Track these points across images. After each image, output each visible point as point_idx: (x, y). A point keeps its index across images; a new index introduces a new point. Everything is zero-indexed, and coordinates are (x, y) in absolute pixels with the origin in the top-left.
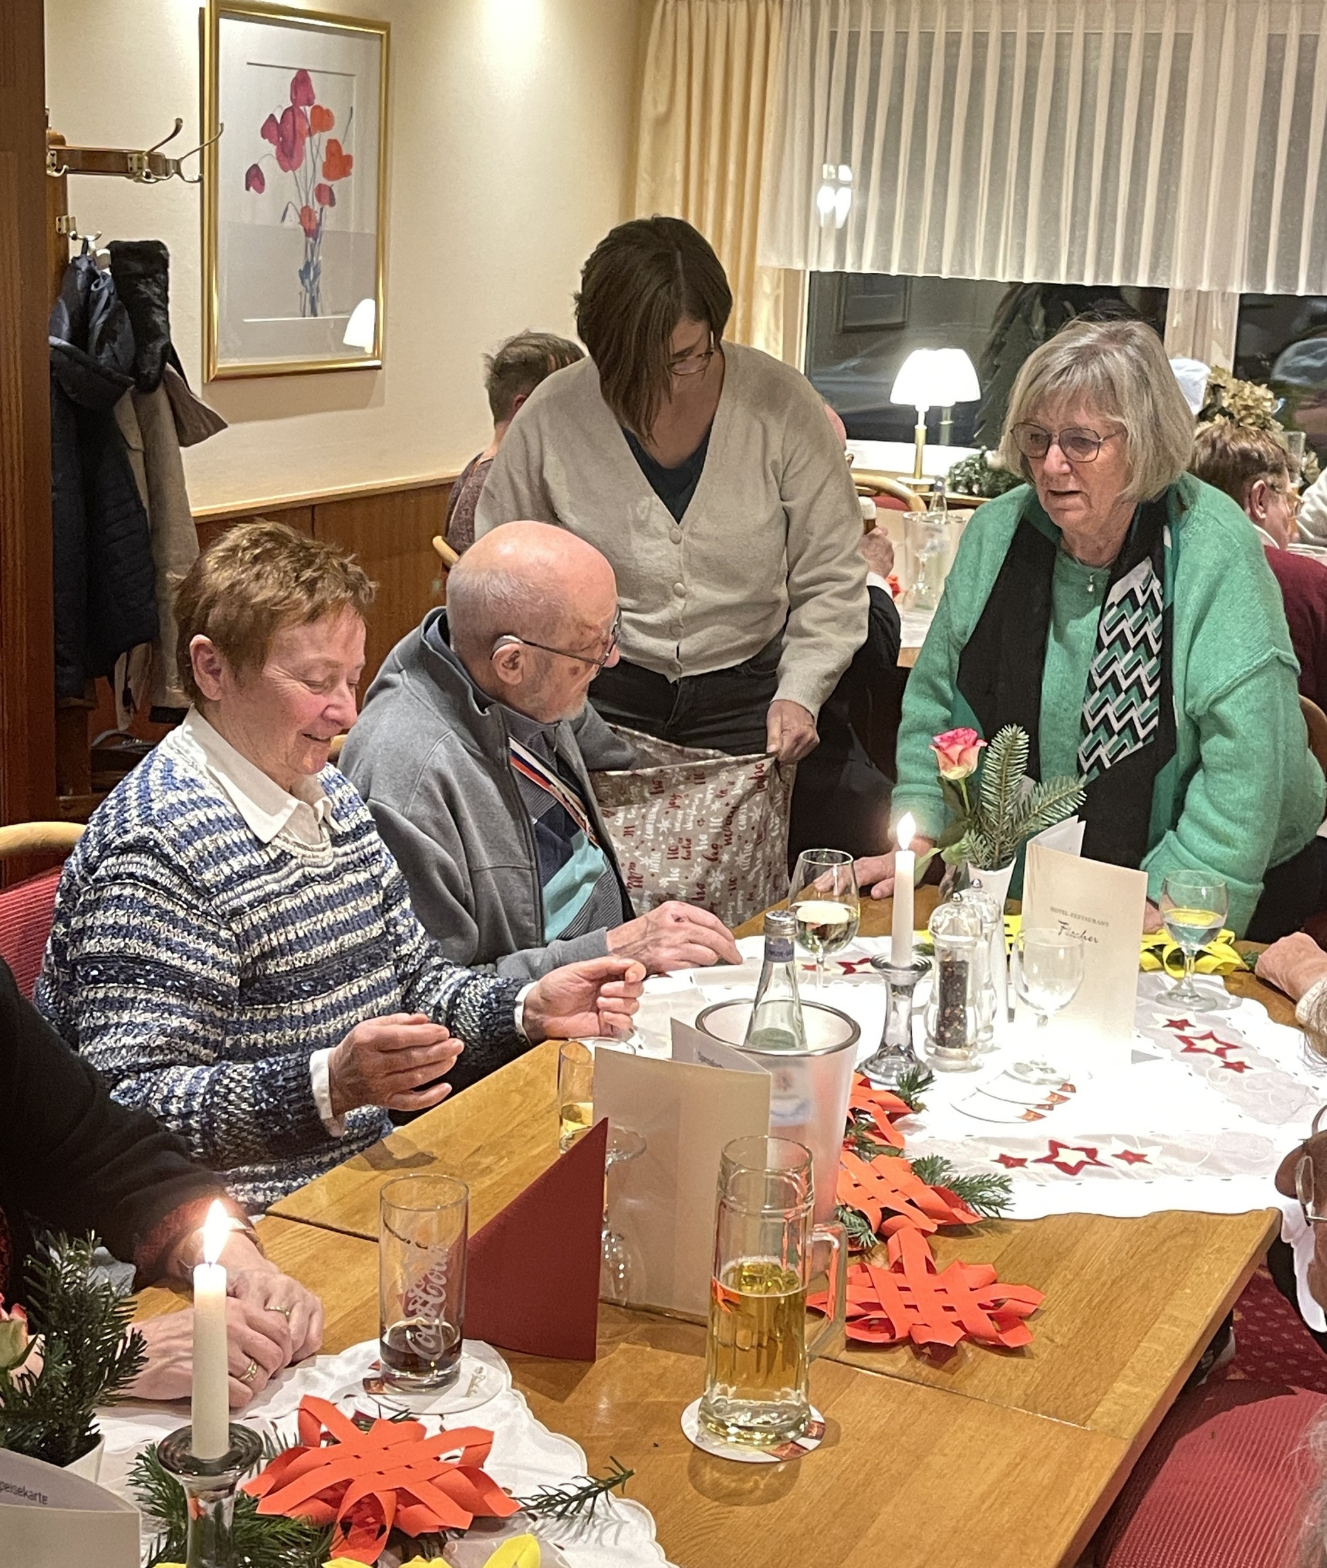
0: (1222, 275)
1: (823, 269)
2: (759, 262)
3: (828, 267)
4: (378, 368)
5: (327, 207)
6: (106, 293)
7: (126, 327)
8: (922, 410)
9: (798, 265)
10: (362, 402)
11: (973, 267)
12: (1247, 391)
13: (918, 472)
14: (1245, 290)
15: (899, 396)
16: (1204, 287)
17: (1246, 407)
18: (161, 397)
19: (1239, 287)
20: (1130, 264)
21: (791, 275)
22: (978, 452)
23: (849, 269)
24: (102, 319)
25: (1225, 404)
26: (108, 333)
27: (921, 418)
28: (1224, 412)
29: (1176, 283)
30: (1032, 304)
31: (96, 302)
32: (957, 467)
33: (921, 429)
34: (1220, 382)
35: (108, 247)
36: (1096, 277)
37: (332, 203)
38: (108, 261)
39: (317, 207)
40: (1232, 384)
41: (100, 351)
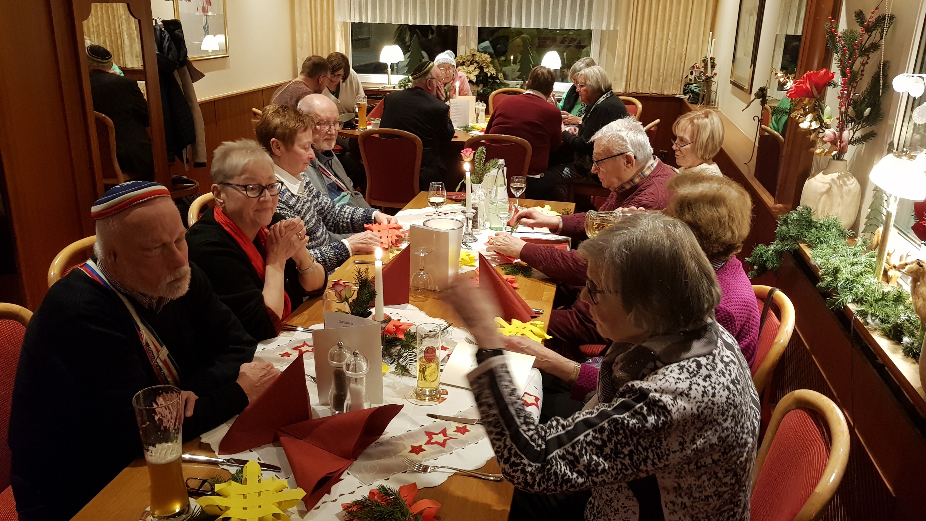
0: (473, 22)
1: (356, 22)
2: (336, 19)
3: (357, 21)
4: (228, 56)
5: (209, 6)
6: (167, 36)
7: (173, 47)
8: (389, 64)
9: (348, 21)
10: (224, 67)
11: (401, 20)
12: (483, 56)
13: (389, 83)
14: (480, 26)
15: (382, 60)
16: (469, 25)
17: (483, 60)
18: (186, 68)
19: (478, 25)
20: (447, 19)
21: (345, 23)
22: (407, 76)
23: (364, 21)
24: (167, 44)
25: (477, 60)
26: (169, 48)
27: (389, 67)
28: (476, 62)
29: (460, 24)
30: (406, 30)
31: (164, 39)
32: (401, 81)
33: (389, 70)
34: (475, 53)
35: (161, 22)
36: (438, 23)
37: (211, 5)
38: (163, 26)
39: (206, 6)
40: (478, 54)
41: (168, 54)
